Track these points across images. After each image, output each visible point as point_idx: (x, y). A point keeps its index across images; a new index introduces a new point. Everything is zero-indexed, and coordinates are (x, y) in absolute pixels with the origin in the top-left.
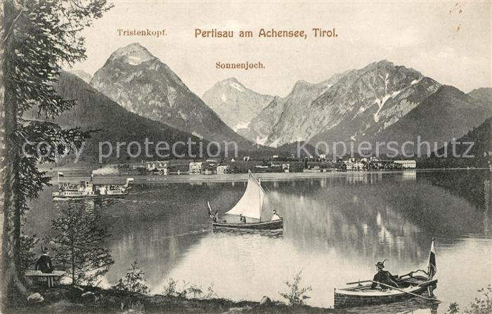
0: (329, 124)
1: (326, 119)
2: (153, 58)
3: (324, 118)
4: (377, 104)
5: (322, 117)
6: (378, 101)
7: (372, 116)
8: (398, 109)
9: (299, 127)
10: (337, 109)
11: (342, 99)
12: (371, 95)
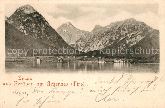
0: (108, 44)
1: (107, 42)
2: (35, 12)
3: (107, 41)
4: (128, 36)
5: (106, 41)
6: (128, 35)
7: (126, 41)
8: (136, 39)
9: (96, 44)
10: (112, 38)
11: (114, 34)
12: (126, 32)
